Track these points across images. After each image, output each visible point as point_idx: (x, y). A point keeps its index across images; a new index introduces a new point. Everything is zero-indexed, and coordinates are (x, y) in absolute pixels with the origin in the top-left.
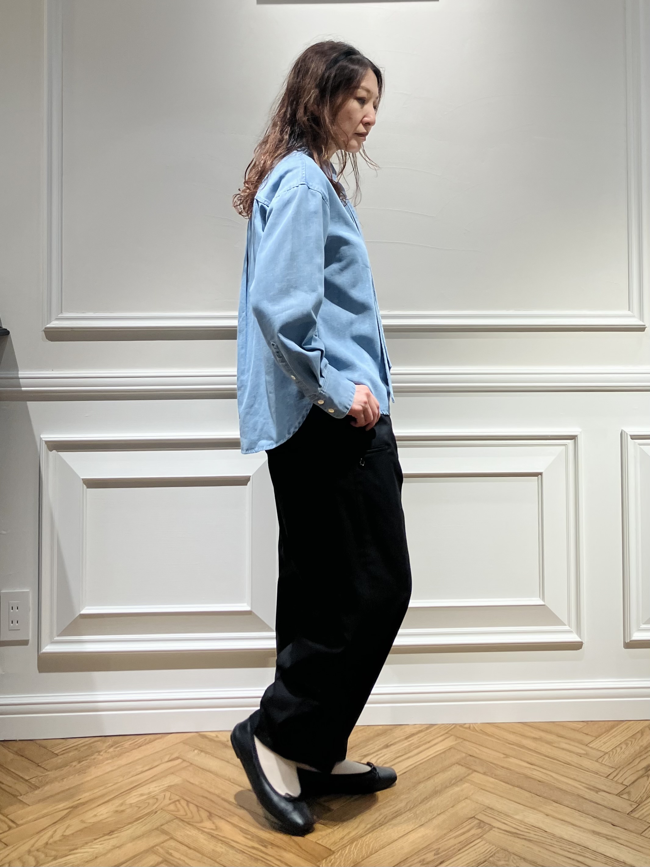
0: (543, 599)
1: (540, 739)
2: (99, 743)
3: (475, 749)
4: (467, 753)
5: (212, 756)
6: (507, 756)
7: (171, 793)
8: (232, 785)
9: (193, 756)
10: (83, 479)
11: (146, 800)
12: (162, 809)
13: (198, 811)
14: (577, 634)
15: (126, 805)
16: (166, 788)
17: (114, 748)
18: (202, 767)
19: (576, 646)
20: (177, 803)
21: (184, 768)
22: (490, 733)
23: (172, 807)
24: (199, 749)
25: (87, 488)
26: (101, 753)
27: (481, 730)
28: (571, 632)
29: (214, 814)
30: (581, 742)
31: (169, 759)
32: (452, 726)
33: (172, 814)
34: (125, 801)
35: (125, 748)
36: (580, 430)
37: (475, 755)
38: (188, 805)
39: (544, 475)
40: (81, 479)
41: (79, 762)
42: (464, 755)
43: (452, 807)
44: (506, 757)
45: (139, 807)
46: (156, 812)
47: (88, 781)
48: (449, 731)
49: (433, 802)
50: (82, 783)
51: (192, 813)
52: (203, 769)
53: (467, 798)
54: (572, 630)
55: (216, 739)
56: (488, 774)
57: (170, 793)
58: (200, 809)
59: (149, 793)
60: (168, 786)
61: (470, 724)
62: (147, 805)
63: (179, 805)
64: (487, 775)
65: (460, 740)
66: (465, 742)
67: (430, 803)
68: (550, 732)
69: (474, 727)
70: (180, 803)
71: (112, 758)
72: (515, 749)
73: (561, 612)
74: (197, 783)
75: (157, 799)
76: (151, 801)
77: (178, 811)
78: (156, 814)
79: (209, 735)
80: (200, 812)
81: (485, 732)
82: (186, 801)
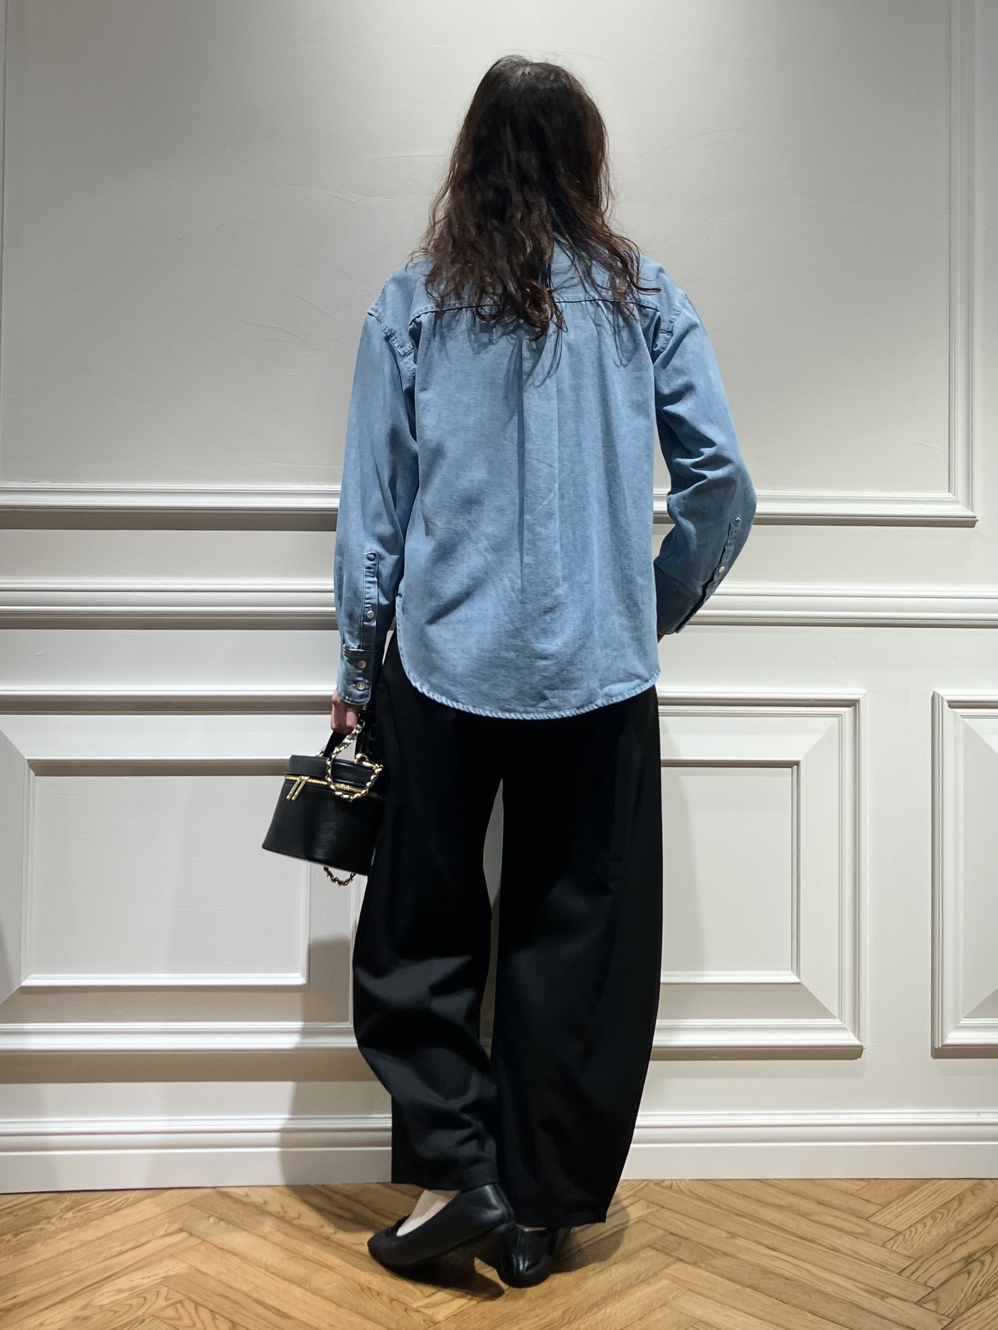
0: (798, 974)
1: (789, 1208)
2: (49, 1203)
3: (679, 1223)
4: (666, 1230)
5: (238, 1227)
6: (733, 1235)
7: (170, 1288)
8: (271, 1277)
9: (208, 1228)
10: (29, 761)
11: (127, 1300)
12: (153, 1315)
13: (214, 1319)
14: (854, 1033)
15: (93, 1307)
16: (161, 1280)
17: (74, 1213)
18: (221, 1246)
19: (852, 1053)
20: (178, 1306)
21: (191, 1248)
22: (705, 1197)
23: (170, 1313)
24: (217, 1215)
25: (36, 775)
26: (53, 1221)
27: (690, 1191)
28: (845, 1029)
29: (240, 1325)
30: (857, 1214)
31: (166, 1231)
32: (641, 1184)
33: (171, 1325)
34: (93, 1300)
35: (93, 1212)
36: (864, 691)
37: (679, 1233)
38: (196, 1309)
39: (802, 765)
40: (26, 761)
41: (15, 1235)
42: (660, 1232)
43: (641, 1319)
44: (731, 1237)
45: (115, 1312)
46: (144, 1320)
47: (30, 1266)
48: (637, 1192)
49: (609, 1310)
50: (20, 1270)
51: (203, 1323)
52: (222, 1249)
53: (664, 1305)
54: (844, 1026)
55: (246, 1199)
56: (701, 1264)
58: (217, 1316)
59: (132, 1288)
60: (164, 1277)
61: (672, 1180)
62: (128, 1308)
63: (181, 1309)
64: (699, 1267)
65: (654, 1208)
66: (663, 1211)
67: (602, 1312)
68: (806, 1197)
69: (679, 1187)
70: (184, 1307)
71: (71, 1228)
72: (746, 1223)
73: (827, 996)
74: (213, 1273)
75: (145, 1299)
76: (135, 1302)
77: (180, 1319)
78: (143, 1324)
79: (234, 1193)
80: (217, 1322)
81: (696, 1194)
82: (195, 1302)
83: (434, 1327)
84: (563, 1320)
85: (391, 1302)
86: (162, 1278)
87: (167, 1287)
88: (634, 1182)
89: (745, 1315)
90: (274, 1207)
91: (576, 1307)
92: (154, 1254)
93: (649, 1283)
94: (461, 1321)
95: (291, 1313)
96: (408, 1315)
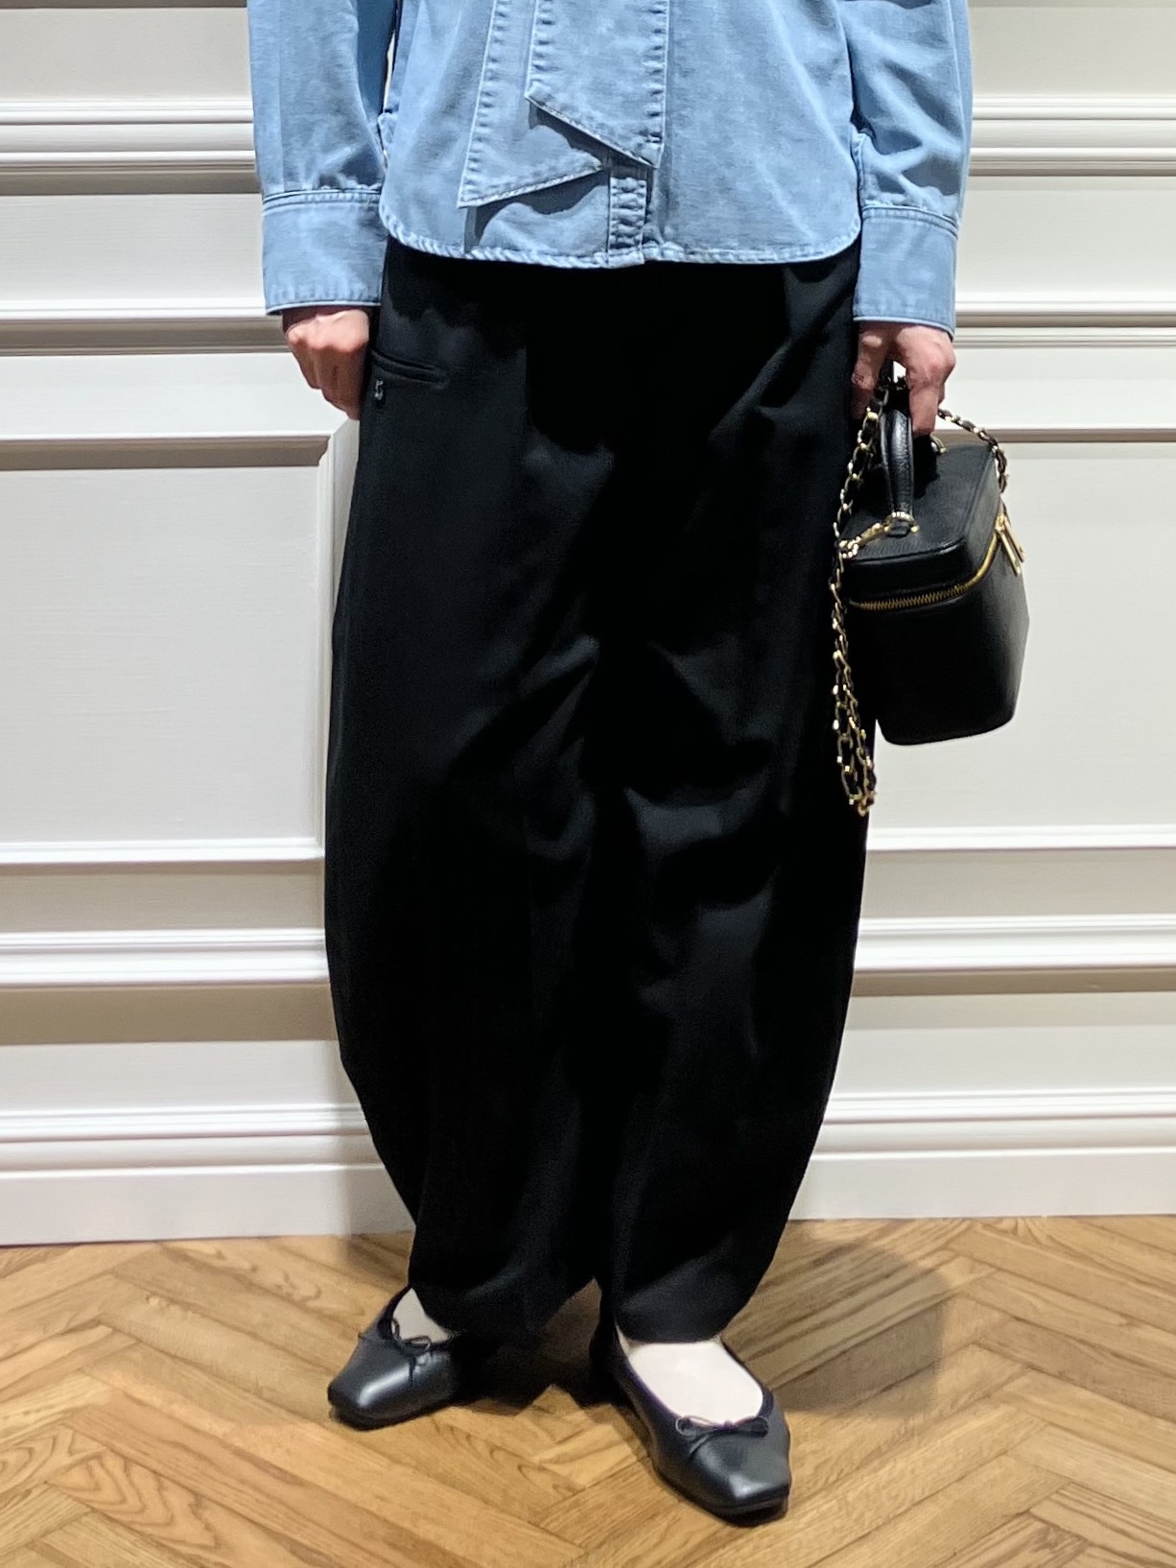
3: (1032, 1299)
4: (1005, 1312)
5: (203, 1316)
6: (1132, 1320)
7: (75, 1431)
9: (147, 1316)
12: (46, 1482)
13: (160, 1488)
16: (61, 1415)
20: (94, 1463)
21: (117, 1354)
22: (1080, 1250)
23: (78, 1477)
24: (164, 1293)
27: (1050, 1238)
29: (209, 1499)
31: (69, 1324)
33: (76, 1499)
37: (1031, 1317)
38: (126, 1470)
43: (960, 1480)
46: (28, 1492)
48: (948, 1242)
49: (900, 1465)
52: (174, 1357)
53: (1004, 1453)
55: (218, 1263)
56: (1071, 1376)
57: (70, 1432)
58: (167, 1483)
60: (66, 1411)
63: (98, 1470)
64: (1070, 1381)
65: (986, 1271)
67: (888, 1467)
69: (1030, 1230)
70: (102, 1465)
75: (31, 1451)
76: (12, 1458)
77: (97, 1488)
78: (30, 1498)
79: (194, 1251)
80: (165, 1493)
81: (1063, 1245)
82: (123, 1456)
83: (573, 1499)
84: (816, 1483)
85: (491, 1452)
86: (61, 1412)
87: (71, 1428)
88: (945, 1223)
89: (1156, 1469)
90: (272, 1277)
91: (840, 1457)
92: (46, 1367)
93: (975, 1413)
94: (623, 1487)
95: (306, 1477)
96: (524, 1475)
